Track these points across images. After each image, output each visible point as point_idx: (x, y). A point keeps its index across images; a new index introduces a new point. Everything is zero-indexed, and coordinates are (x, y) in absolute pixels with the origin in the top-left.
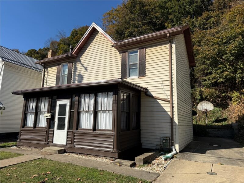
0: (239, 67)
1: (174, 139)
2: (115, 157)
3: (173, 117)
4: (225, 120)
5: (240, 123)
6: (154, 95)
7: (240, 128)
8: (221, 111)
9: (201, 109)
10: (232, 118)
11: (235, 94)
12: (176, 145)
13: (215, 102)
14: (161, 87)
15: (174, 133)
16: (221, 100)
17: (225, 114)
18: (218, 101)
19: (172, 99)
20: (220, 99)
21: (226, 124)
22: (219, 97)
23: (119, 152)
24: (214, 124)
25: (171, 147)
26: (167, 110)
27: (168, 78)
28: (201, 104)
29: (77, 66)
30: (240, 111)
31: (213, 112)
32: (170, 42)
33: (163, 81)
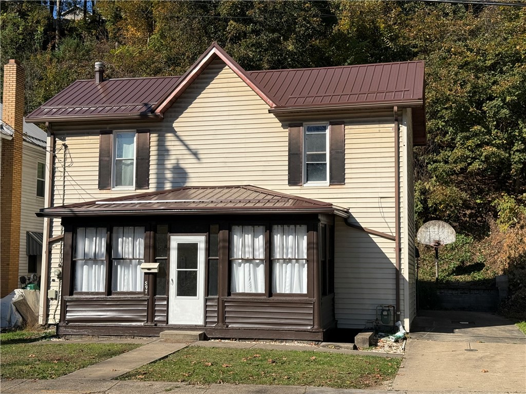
0: (519, 136)
1: (402, 308)
2: (317, 339)
3: (400, 269)
4: (479, 267)
5: (511, 277)
6: (363, 225)
7: (511, 287)
8: (471, 244)
9: (427, 240)
10: (494, 262)
11: (505, 203)
12: (405, 320)
13: (457, 219)
14: (378, 210)
15: (401, 297)
16: (472, 213)
17: (480, 252)
18: (465, 214)
19: (399, 233)
20: (468, 212)
21: (481, 277)
22: (468, 207)
23: (324, 330)
24: (454, 278)
25: (397, 324)
26: (388, 256)
27: (392, 192)
28: (427, 228)
29: (168, 143)
30: (513, 246)
31: (453, 247)
32: (396, 120)
33: (381, 198)
